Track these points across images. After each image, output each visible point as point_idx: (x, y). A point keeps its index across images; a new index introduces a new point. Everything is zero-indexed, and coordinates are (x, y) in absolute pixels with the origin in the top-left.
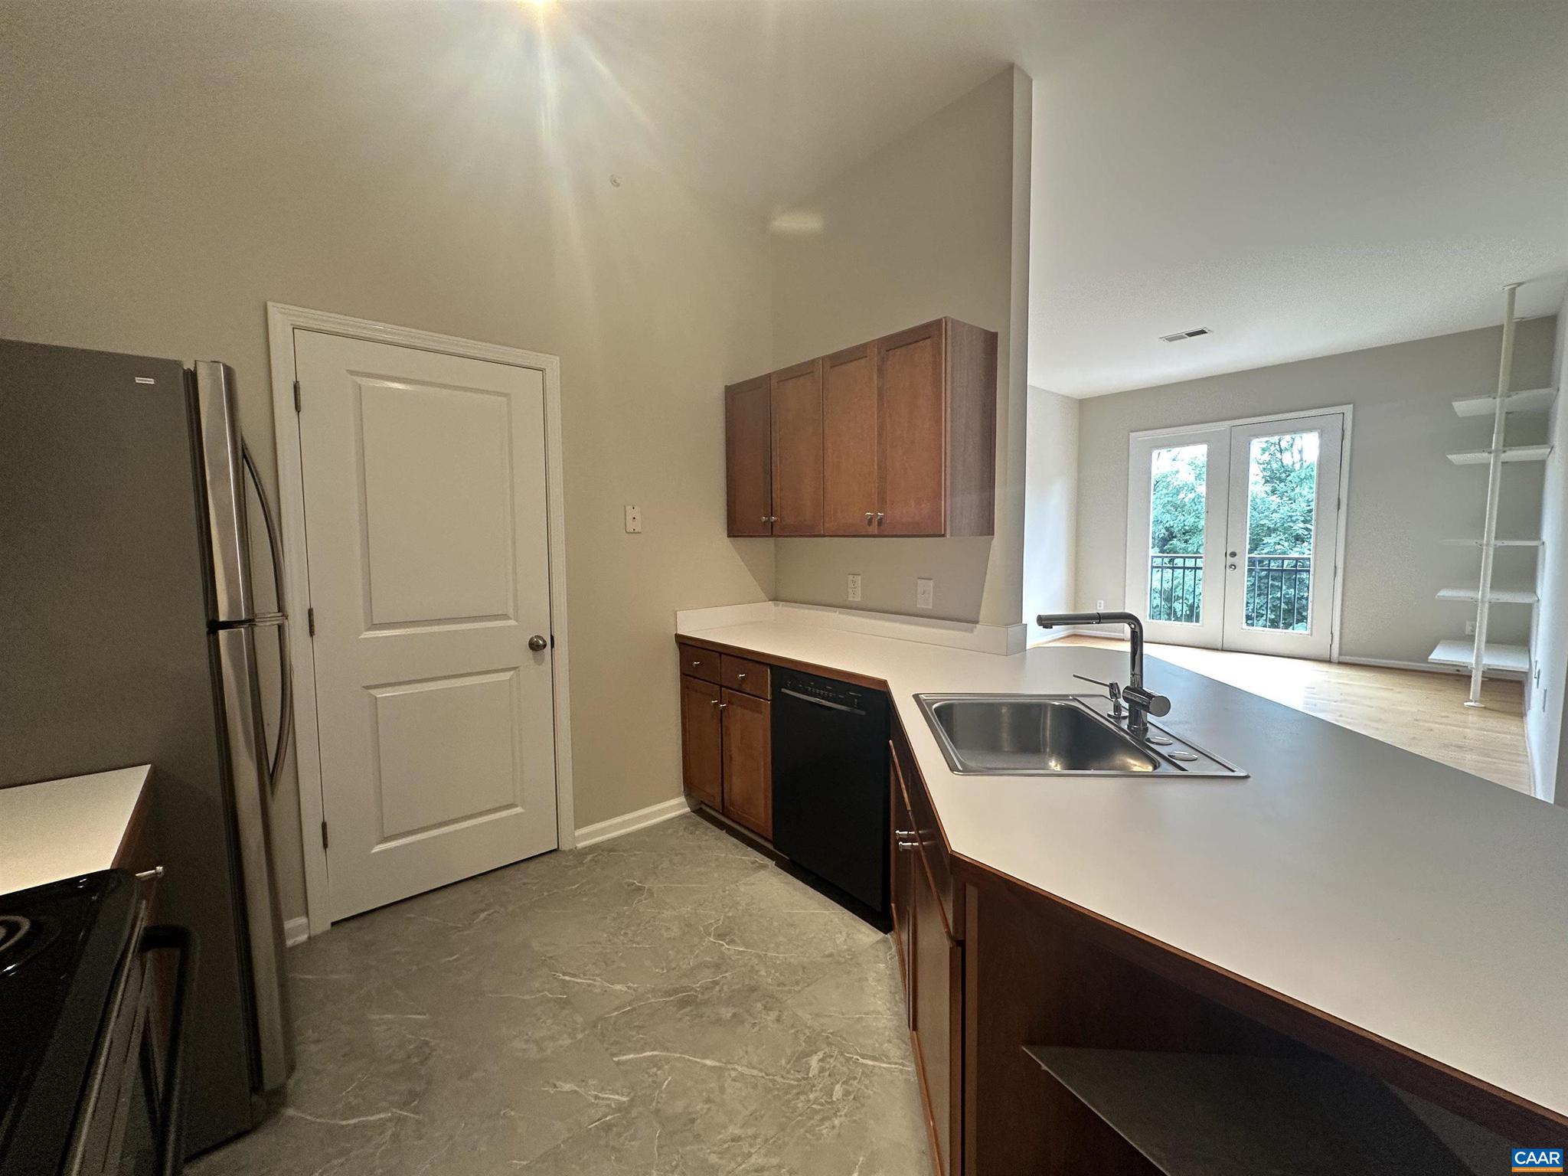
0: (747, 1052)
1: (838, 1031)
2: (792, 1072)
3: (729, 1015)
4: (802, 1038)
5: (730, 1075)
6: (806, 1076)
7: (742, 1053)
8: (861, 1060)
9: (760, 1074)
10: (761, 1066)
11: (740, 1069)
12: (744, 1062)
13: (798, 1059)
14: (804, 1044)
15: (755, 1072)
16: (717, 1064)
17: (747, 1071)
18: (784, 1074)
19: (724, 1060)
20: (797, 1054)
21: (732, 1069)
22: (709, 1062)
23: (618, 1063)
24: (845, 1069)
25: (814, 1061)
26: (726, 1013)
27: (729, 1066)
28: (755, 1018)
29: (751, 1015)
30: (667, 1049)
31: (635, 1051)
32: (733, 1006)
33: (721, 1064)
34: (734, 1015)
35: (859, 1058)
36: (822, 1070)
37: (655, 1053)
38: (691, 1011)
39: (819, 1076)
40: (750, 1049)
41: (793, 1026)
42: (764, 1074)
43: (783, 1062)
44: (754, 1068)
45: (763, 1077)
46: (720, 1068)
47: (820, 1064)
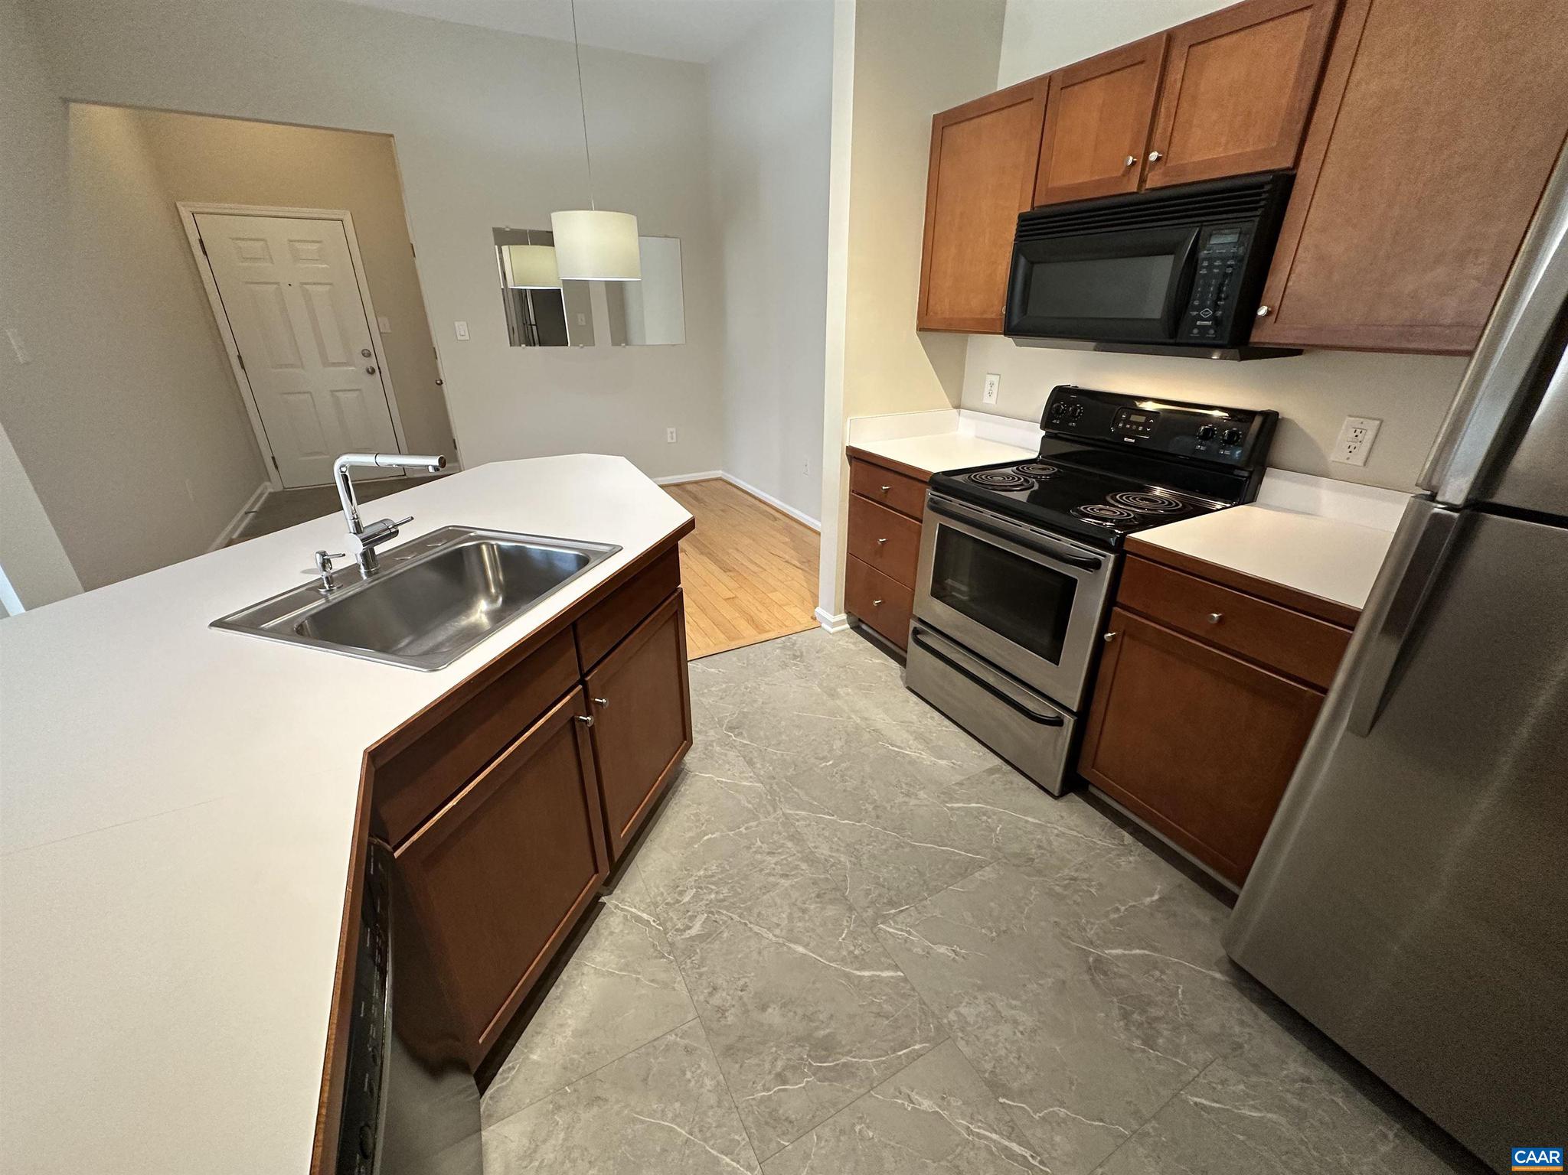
0: (760, 953)
1: (656, 957)
2: (721, 922)
3: (770, 1010)
4: (696, 958)
5: (781, 930)
6: (710, 915)
7: (765, 953)
8: (651, 919)
9: (752, 926)
10: (749, 934)
11: (771, 936)
12: (765, 942)
13: (709, 935)
14: (698, 950)
15: (756, 929)
16: (792, 945)
17: (764, 932)
18: (729, 921)
19: (785, 949)
20: (709, 940)
21: (778, 937)
22: (801, 949)
23: (897, 968)
24: (671, 914)
25: (696, 930)
26: (774, 1016)
27: (781, 941)
28: (741, 998)
29: (744, 1005)
30: (847, 976)
31: (880, 980)
32: (762, 1025)
33: (790, 945)
34: (764, 1008)
35: (652, 923)
36: (692, 918)
37: (858, 973)
38: (817, 1028)
39: (698, 912)
40: (755, 955)
41: (701, 975)
42: (749, 925)
43: (725, 935)
44: (757, 934)
45: (750, 923)
46: (790, 941)
47: (691, 925)
